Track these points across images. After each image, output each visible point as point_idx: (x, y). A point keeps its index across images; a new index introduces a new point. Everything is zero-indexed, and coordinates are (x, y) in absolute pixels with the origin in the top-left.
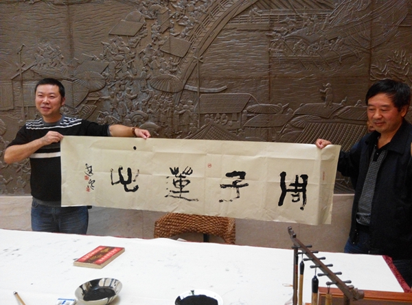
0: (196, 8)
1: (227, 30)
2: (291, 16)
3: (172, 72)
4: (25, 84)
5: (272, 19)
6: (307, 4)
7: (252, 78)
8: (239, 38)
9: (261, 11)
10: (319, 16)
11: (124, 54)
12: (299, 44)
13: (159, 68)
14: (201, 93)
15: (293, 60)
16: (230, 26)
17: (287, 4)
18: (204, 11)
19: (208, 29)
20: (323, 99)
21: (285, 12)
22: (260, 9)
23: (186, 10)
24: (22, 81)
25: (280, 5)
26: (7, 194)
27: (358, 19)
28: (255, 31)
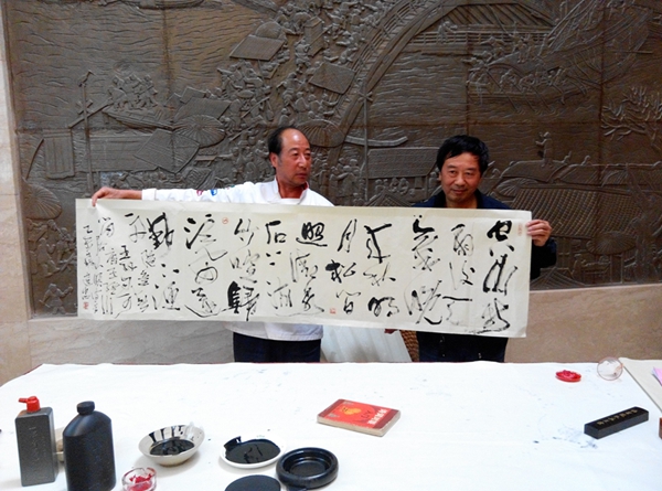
0: (362, 20)
1: (407, 53)
2: (497, 35)
3: (326, 116)
4: (94, 135)
5: (471, 39)
6: (518, 17)
7: (443, 125)
8: (425, 66)
9: (455, 27)
10: (534, 36)
11: (254, 89)
12: (509, 76)
13: (308, 110)
14: (370, 147)
15: (500, 99)
16: (412, 46)
17: (490, 18)
18: (374, 24)
19: (380, 52)
20: (541, 154)
21: (488, 28)
22: (453, 23)
23: (346, 23)
24: (88, 131)
25: (481, 19)
26: (63, 314)
27: (585, 42)
28: (447, 55)
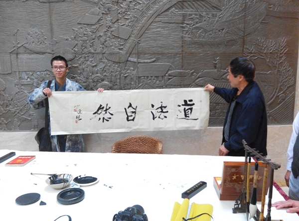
0: (135, 7)
1: (156, 22)
2: (196, 14)
3: (120, 49)
4: (20, 56)
5: (184, 16)
6: (206, 7)
7: (171, 54)
8: (163, 28)
9: (177, 10)
10: (213, 15)
11: (88, 37)
12: (201, 32)
13: (111, 46)
14: (139, 63)
15: (197, 43)
16: (157, 19)
17: (193, 7)
18: (141, 9)
19: (143, 21)
20: (215, 67)
21: (192, 11)
22: (176, 9)
23: (129, 9)
24: (17, 54)
25: (189, 7)
26: (7, 131)
27: (236, 17)
28: (173, 23)
